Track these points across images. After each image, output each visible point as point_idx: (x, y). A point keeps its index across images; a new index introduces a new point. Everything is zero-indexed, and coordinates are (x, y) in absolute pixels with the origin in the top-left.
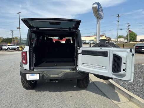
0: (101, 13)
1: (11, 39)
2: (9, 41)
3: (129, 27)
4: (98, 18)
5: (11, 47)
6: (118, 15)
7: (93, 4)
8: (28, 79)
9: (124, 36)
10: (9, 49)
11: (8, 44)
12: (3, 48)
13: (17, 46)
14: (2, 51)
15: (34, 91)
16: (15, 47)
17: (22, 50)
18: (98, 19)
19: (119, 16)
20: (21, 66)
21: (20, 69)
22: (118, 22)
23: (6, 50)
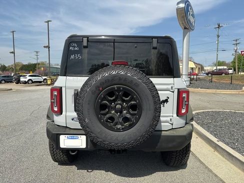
0: (192, 20)
1: (35, 65)
2: (31, 68)
3: (238, 45)
4: (185, 28)
5: (34, 79)
6: (219, 25)
7: (178, 3)
8: (62, 146)
9: (227, 62)
10: (30, 82)
11: (29, 73)
12: (21, 80)
13: (44, 78)
14: (19, 84)
15: (74, 168)
16: (41, 79)
17: (52, 83)
18: (186, 30)
19: (219, 27)
20: (48, 117)
21: (48, 123)
22: (218, 36)
23: (25, 83)
